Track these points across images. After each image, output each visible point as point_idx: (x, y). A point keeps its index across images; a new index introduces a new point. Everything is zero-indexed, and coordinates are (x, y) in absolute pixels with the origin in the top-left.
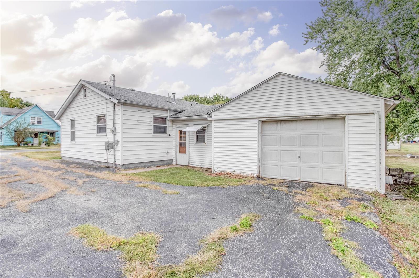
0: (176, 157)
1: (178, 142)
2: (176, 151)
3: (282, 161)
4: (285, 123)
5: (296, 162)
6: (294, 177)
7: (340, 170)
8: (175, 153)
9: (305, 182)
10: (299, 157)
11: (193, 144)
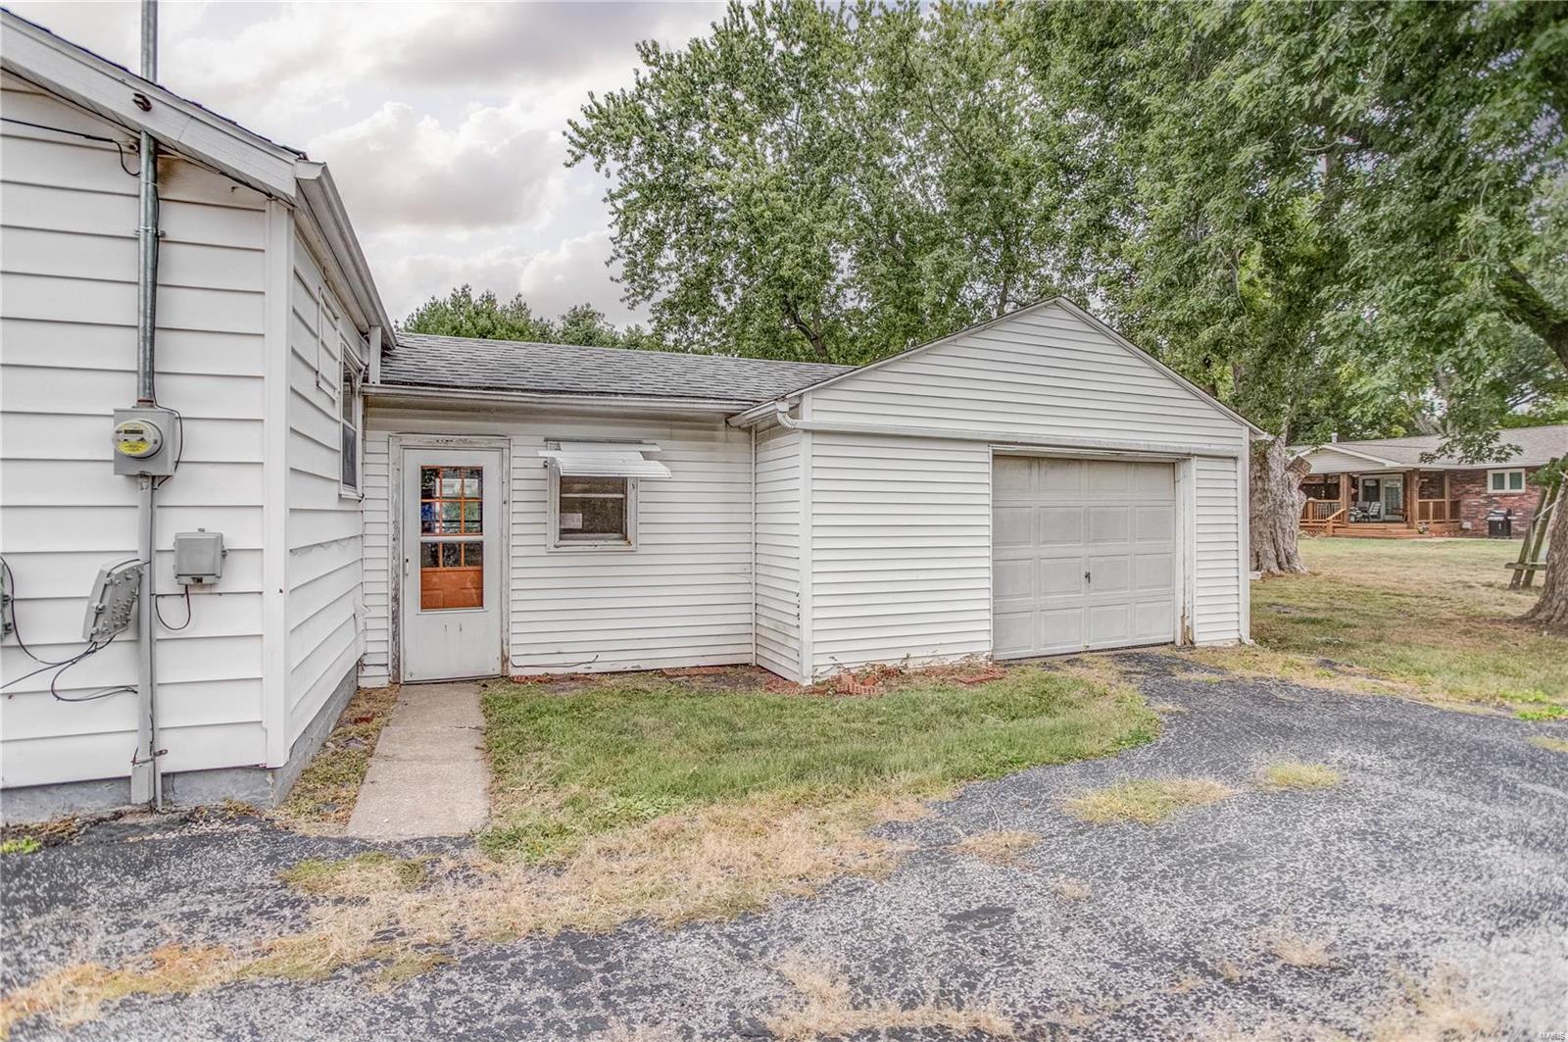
0: (396, 635)
1: (414, 538)
2: (396, 599)
3: (1046, 594)
4: (1052, 467)
5: (1078, 592)
6: (1073, 643)
7: (1164, 604)
8: (387, 612)
9: (1098, 651)
10: (1088, 576)
11: (542, 551)
